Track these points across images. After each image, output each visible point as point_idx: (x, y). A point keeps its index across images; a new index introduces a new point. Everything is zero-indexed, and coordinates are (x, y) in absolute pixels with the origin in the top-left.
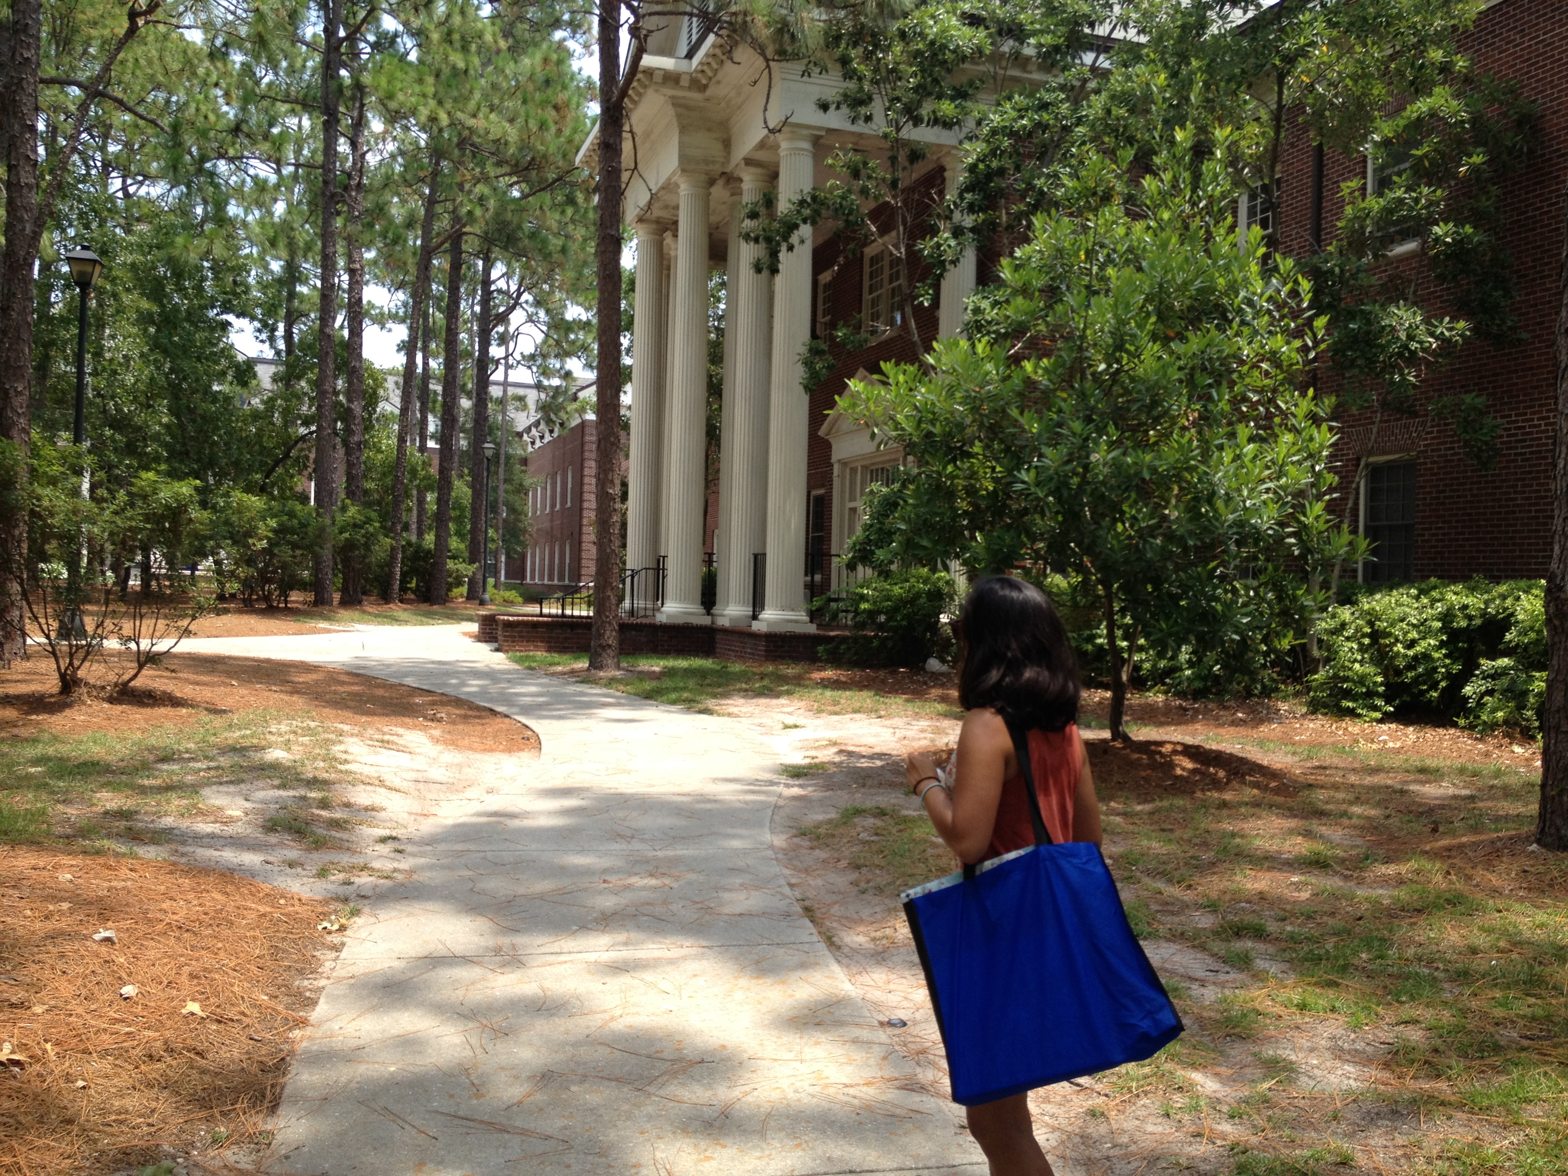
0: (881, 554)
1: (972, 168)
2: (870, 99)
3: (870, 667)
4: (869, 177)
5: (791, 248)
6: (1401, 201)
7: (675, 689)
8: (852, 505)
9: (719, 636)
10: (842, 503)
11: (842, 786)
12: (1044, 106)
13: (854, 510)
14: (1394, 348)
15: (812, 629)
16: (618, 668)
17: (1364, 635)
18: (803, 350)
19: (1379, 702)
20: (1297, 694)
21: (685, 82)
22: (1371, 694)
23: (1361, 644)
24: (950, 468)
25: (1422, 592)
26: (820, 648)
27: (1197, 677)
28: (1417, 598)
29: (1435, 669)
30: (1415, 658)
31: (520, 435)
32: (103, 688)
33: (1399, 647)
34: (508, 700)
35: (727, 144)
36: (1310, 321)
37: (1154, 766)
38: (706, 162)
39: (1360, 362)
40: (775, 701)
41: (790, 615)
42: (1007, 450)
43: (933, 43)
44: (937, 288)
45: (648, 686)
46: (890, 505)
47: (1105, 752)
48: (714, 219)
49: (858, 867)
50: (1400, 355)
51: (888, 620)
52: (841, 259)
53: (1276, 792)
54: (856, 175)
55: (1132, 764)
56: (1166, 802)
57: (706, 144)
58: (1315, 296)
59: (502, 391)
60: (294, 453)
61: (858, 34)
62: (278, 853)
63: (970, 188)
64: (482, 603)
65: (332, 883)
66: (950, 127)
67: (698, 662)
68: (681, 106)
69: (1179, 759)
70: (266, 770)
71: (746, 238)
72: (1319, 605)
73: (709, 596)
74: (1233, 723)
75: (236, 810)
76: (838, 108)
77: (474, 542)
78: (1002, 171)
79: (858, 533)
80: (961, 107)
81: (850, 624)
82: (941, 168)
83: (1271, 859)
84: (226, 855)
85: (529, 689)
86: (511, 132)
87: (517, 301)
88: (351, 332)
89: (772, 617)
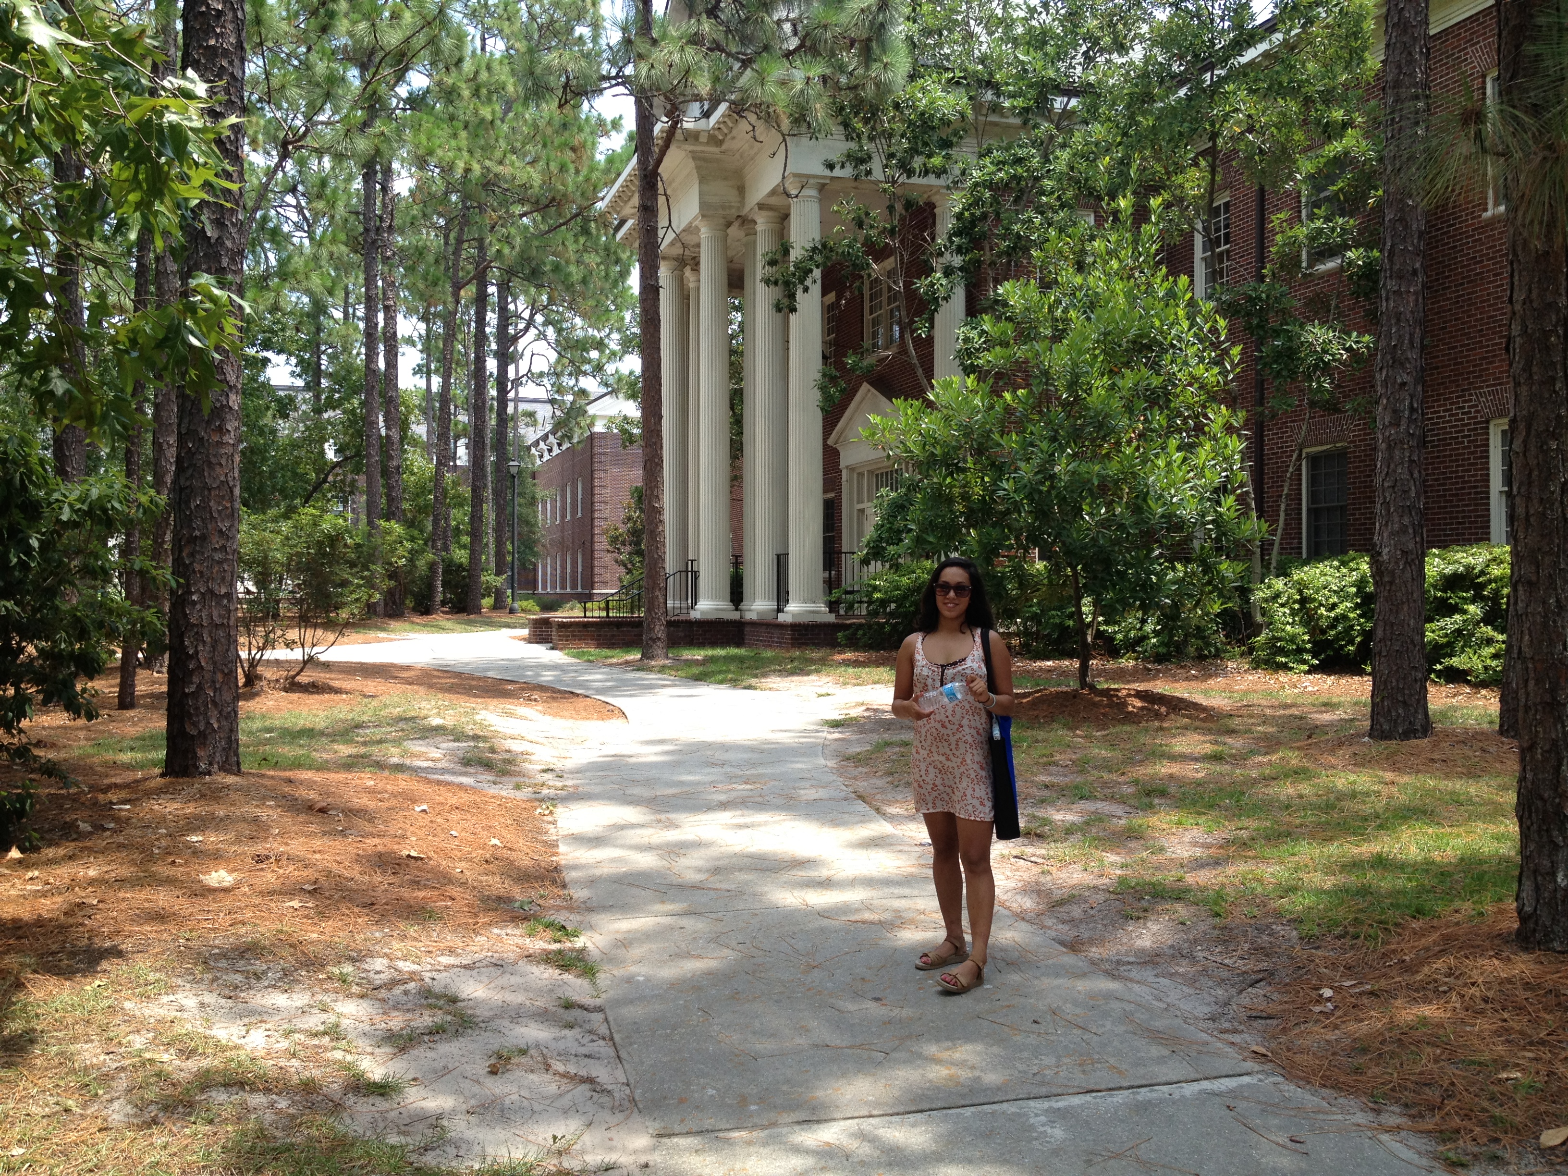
0: (892, 549)
1: (959, 216)
2: (870, 158)
3: (884, 649)
4: (872, 227)
5: (806, 290)
6: (1320, 231)
7: (720, 672)
8: (861, 506)
9: (747, 629)
10: (851, 504)
11: (872, 731)
12: (1019, 161)
13: (862, 511)
14: (1311, 360)
15: (831, 618)
16: (667, 658)
17: (1295, 602)
18: (818, 376)
19: (1307, 657)
20: (1242, 655)
21: (703, 138)
22: (1300, 650)
23: (1292, 609)
24: (948, 480)
25: (1344, 564)
26: (840, 635)
27: (1162, 644)
28: (1338, 569)
29: (1352, 627)
30: (1336, 619)
31: (529, 448)
32: (277, 681)
33: (1322, 610)
34: (583, 685)
35: (741, 190)
36: (1226, 352)
37: (1111, 705)
38: (723, 207)
39: (1284, 373)
40: (806, 678)
41: (810, 607)
42: (993, 464)
43: (923, 114)
44: (931, 321)
45: (696, 670)
46: (899, 508)
47: (1075, 697)
48: (730, 253)
49: (891, 774)
50: (1316, 366)
51: (897, 607)
52: (848, 294)
53: (1204, 720)
54: (860, 225)
55: (1095, 705)
56: (1118, 729)
57: (723, 191)
58: (1231, 331)
59: (516, 408)
60: (330, 478)
61: (858, 105)
62: (481, 777)
63: (958, 233)
64: (512, 611)
65: (526, 793)
66: (938, 176)
67: (733, 651)
68: (700, 159)
69: (1131, 700)
70: (439, 730)
71: (767, 282)
72: (1258, 577)
73: (737, 594)
74: (1187, 679)
75: (435, 754)
76: (843, 167)
77: (500, 554)
78: (984, 216)
79: (870, 532)
80: (948, 157)
81: (864, 612)
82: (931, 206)
83: (1183, 758)
84: (448, 778)
85: (596, 677)
86: (535, 176)
87: (530, 323)
88: (387, 364)
89: (795, 609)
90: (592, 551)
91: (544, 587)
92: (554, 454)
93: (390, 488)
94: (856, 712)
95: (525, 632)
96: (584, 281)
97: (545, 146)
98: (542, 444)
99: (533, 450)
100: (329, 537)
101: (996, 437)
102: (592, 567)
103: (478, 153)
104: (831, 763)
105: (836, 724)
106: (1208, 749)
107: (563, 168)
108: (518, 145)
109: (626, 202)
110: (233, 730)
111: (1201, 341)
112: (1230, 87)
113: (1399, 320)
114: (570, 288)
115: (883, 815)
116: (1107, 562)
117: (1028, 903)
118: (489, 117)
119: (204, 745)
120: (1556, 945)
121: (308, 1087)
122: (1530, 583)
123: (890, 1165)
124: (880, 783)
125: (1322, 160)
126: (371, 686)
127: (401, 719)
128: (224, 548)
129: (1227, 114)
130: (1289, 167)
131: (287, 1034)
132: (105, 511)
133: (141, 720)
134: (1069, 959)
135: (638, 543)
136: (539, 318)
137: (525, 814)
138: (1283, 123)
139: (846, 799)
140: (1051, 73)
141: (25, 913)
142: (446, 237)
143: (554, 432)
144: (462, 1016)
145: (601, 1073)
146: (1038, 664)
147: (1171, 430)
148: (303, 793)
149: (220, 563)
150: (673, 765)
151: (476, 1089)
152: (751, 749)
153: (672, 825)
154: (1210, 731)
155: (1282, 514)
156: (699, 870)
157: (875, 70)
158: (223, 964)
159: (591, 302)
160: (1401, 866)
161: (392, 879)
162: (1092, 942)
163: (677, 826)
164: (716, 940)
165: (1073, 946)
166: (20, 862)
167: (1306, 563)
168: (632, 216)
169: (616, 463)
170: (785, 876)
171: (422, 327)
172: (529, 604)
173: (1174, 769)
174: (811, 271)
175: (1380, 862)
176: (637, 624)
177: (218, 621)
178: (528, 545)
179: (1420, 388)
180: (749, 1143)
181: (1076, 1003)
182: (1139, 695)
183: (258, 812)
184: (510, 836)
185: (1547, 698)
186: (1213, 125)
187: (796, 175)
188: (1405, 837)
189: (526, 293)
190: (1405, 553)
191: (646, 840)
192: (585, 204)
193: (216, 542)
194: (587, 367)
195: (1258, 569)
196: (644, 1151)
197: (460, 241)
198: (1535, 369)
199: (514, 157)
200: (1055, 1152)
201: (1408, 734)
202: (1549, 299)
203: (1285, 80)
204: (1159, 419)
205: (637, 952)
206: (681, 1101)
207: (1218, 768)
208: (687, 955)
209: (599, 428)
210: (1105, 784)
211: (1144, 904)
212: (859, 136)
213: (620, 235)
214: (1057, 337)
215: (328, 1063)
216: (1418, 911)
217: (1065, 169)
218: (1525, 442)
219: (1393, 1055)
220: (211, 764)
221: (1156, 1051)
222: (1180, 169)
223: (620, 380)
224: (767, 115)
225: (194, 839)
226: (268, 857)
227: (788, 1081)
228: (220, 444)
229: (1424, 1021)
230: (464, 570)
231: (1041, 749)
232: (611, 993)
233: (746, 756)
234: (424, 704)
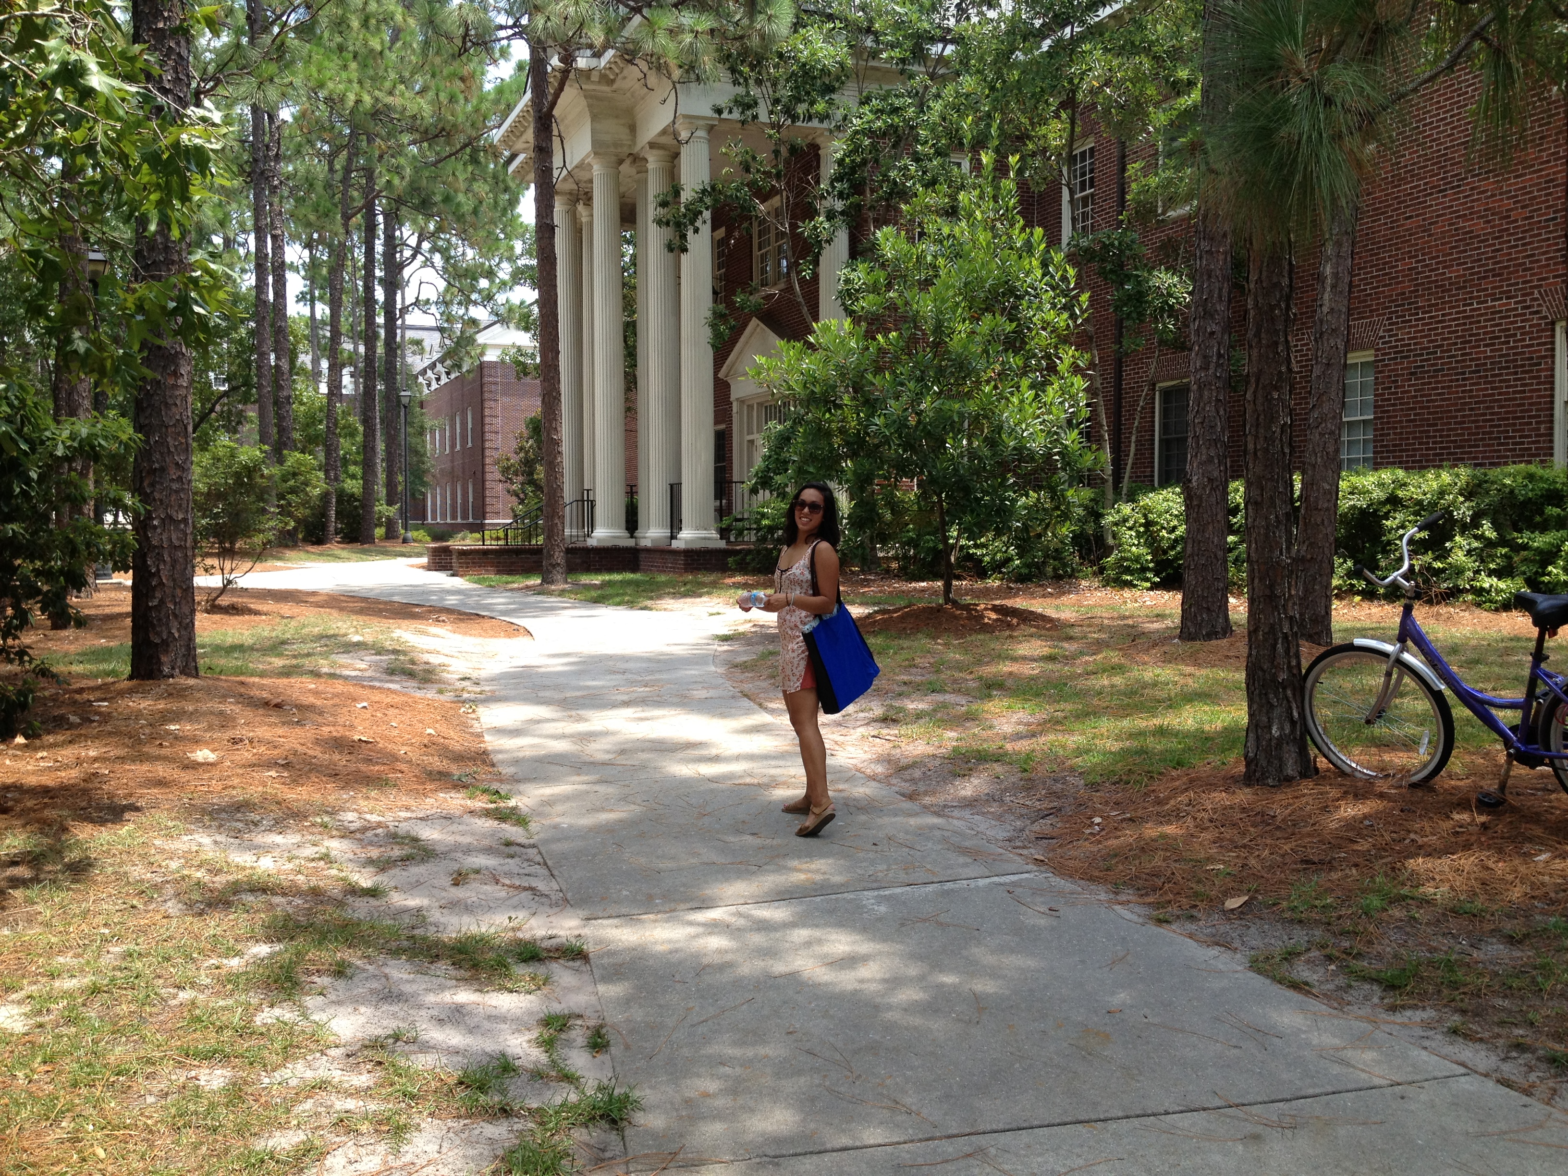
0: (779, 479)
1: (841, 162)
2: (756, 103)
4: (758, 171)
5: (696, 231)
7: (618, 595)
8: (751, 437)
9: (642, 556)
10: (741, 436)
11: (758, 643)
12: (895, 110)
13: (751, 442)
14: (1158, 303)
15: (722, 544)
16: (567, 582)
17: (1140, 525)
18: (709, 314)
19: (1149, 575)
20: (1094, 574)
21: (595, 77)
22: (1144, 569)
23: (1138, 532)
24: (827, 415)
26: (730, 560)
27: (1024, 565)
28: (1179, 494)
30: (1176, 541)
31: (416, 377)
33: (1164, 533)
34: (487, 607)
35: (633, 129)
36: (1075, 298)
37: (969, 618)
38: (616, 145)
39: (1133, 315)
40: (698, 600)
41: (703, 534)
42: (867, 401)
43: (804, 65)
44: (816, 263)
45: (594, 594)
46: (784, 440)
47: (939, 611)
48: (622, 189)
50: (1162, 308)
52: (736, 234)
53: (1048, 629)
54: (747, 170)
55: (956, 617)
56: (973, 638)
57: (614, 130)
58: (1079, 277)
59: (403, 336)
60: (218, 408)
61: (745, 53)
62: (405, 684)
63: (839, 178)
64: (405, 541)
65: (448, 696)
66: (821, 121)
67: (630, 576)
68: (592, 97)
69: (986, 613)
70: (359, 645)
71: (659, 222)
72: (1109, 503)
73: (632, 523)
74: (1044, 596)
75: (363, 666)
76: (730, 112)
77: (390, 485)
78: (864, 162)
79: (758, 463)
80: (830, 102)
81: (753, 539)
82: (815, 148)
83: (1024, 658)
84: (377, 684)
85: (499, 600)
86: (424, 107)
87: (417, 251)
88: (276, 294)
89: (688, 536)
90: (483, 481)
91: (434, 518)
92: (442, 383)
93: (281, 418)
94: (742, 629)
95: (424, 560)
96: (475, 212)
97: (433, 76)
98: (429, 373)
99: (421, 379)
100: (246, 467)
101: (870, 376)
102: (484, 497)
103: (368, 84)
104: (721, 670)
105: (725, 639)
106: (1046, 651)
107: (452, 99)
108: (407, 74)
109: (518, 137)
110: (191, 638)
111: (1053, 288)
112: (1086, 47)
113: (1210, 277)
114: (460, 218)
115: (766, 709)
116: (967, 490)
117: (880, 769)
118: (378, 48)
119: (167, 652)
120: (1270, 781)
121: (315, 893)
122: (1256, 503)
123: (759, 930)
124: (764, 684)
125: (1175, 113)
126: (286, 609)
127: (321, 637)
128: (180, 479)
129: (1083, 73)
130: (1142, 120)
131: (290, 860)
132: (93, 447)
133: (76, 639)
134: (907, 805)
135: (531, 473)
136: (426, 245)
137: (451, 712)
138: (1138, 78)
139: (733, 697)
140: (926, 25)
141: (48, 780)
142: (331, 164)
143: (442, 360)
144: (425, 850)
145: (541, 886)
146: (913, 585)
147: (1025, 371)
148: (255, 693)
149: (177, 492)
150: (579, 674)
151: (444, 894)
152: (649, 660)
153: (580, 719)
154: (1052, 638)
155: (1133, 445)
156: (608, 752)
157: (760, 21)
158: (224, 815)
159: (483, 233)
160: (1176, 734)
161: (348, 757)
162: (926, 793)
163: (586, 720)
164: (624, 799)
165: (911, 797)
166: (26, 746)
167: (1153, 490)
168: (524, 150)
169: (505, 394)
170: (681, 755)
171: (306, 253)
172: (420, 534)
173: (1014, 668)
174: (701, 213)
175: (1161, 732)
176: (538, 551)
177: (177, 543)
178: (417, 474)
179: (1226, 337)
180: (655, 921)
181: (907, 832)
182: (995, 609)
183: (222, 707)
184: (443, 728)
185: (1268, 592)
186: (1071, 81)
187: (686, 117)
188: (1185, 714)
189: (414, 222)
190: (1210, 480)
191: (560, 731)
192: (474, 134)
193: (174, 473)
194: (474, 296)
195: (1110, 495)
196: (577, 928)
197: (347, 170)
198: (1263, 335)
199: (403, 87)
200: (880, 919)
201: (1212, 635)
202: (1275, 280)
203: (1137, 40)
204: (1015, 361)
205: (559, 808)
206: (603, 899)
207: (1050, 666)
208: (603, 809)
209: (491, 356)
210: (955, 681)
211: (970, 765)
212: (746, 80)
213: (512, 168)
214: (926, 284)
215: (328, 877)
216: (1178, 764)
217: (938, 120)
218: (1255, 392)
219: (1135, 857)
220: (173, 668)
221: (962, 860)
222: (1045, 122)
223: (510, 310)
224: (658, 65)
225: (173, 727)
226: (241, 740)
227: (684, 885)
228: (176, 387)
229: (1164, 836)
230: (356, 500)
231: (905, 654)
232: (542, 835)
233: (644, 665)
234: (340, 624)
